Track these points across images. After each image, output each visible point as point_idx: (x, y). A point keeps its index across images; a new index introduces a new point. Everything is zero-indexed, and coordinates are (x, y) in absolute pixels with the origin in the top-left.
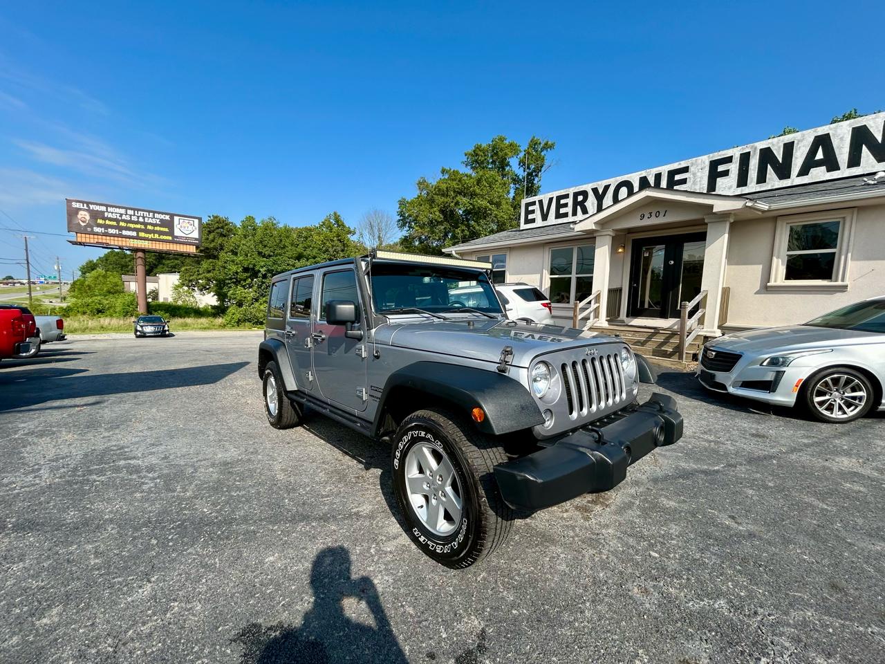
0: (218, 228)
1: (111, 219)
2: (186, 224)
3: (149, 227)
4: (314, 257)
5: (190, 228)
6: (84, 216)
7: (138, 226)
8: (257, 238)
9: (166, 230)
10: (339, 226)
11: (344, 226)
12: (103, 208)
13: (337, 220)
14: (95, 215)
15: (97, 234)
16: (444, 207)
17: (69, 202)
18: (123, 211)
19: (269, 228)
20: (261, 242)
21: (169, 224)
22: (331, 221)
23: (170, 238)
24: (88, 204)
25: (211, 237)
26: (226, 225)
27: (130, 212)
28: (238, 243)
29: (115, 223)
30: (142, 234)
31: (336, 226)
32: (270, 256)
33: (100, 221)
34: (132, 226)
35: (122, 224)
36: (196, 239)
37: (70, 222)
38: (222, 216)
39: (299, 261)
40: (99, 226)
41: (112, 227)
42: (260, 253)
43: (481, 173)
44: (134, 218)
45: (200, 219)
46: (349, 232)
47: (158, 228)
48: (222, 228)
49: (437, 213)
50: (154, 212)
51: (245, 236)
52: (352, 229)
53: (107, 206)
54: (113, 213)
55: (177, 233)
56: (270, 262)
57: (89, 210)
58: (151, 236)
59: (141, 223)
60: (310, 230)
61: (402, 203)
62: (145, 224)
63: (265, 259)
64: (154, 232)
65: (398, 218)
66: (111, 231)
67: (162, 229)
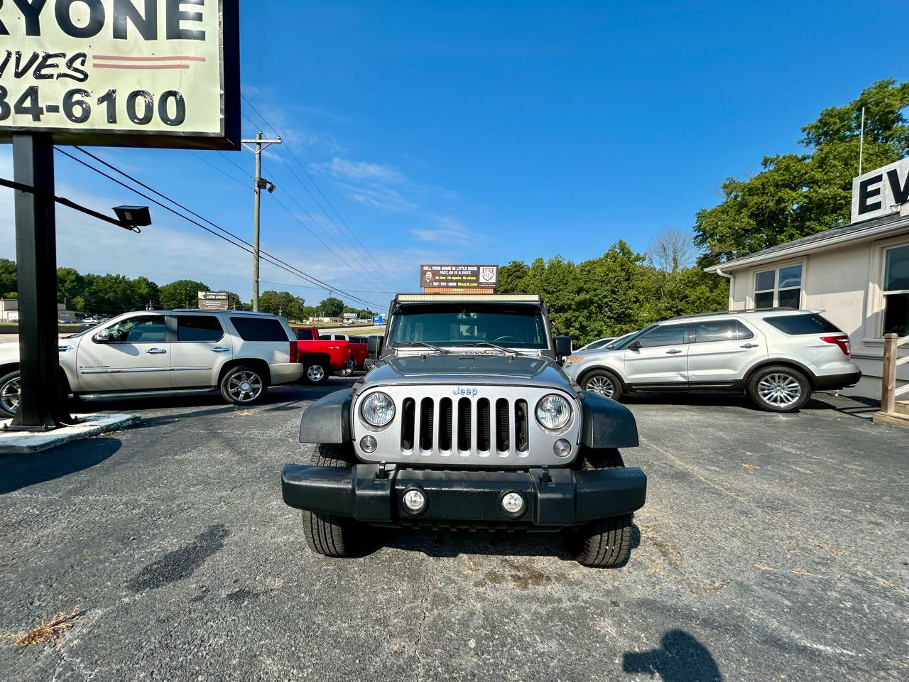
0: (515, 271)
1: (443, 276)
2: (487, 272)
3: (464, 278)
4: (595, 290)
5: (491, 275)
6: (429, 275)
7: (458, 278)
8: (544, 276)
9: (474, 278)
10: (624, 254)
11: (629, 253)
12: (439, 268)
13: (623, 248)
14: (435, 273)
15: (435, 287)
16: (758, 209)
17: (422, 266)
18: (449, 268)
19: (555, 266)
20: (547, 280)
21: (476, 274)
22: (616, 250)
23: (476, 284)
24: (431, 266)
25: (509, 280)
26: (522, 268)
27: (454, 268)
28: (527, 283)
29: (444, 278)
30: (460, 284)
31: (621, 254)
32: (553, 292)
33: (437, 278)
34: (454, 278)
35: (449, 278)
36: (494, 283)
37: (422, 280)
38: (519, 261)
39: (579, 295)
40: (436, 281)
41: (443, 281)
42: (545, 290)
43: (827, 149)
44: (456, 273)
45: (497, 266)
46: (638, 259)
47: (469, 278)
48: (518, 271)
49: (746, 220)
50: (468, 266)
51: (534, 276)
52: (642, 255)
53: (441, 266)
54: (444, 271)
55: (481, 280)
56: (553, 297)
57: (431, 271)
58: (464, 285)
59: (459, 276)
60: (594, 263)
61: (701, 216)
62: (462, 276)
63: (549, 295)
64: (467, 281)
65: (696, 234)
66: (443, 284)
67: (472, 278)
